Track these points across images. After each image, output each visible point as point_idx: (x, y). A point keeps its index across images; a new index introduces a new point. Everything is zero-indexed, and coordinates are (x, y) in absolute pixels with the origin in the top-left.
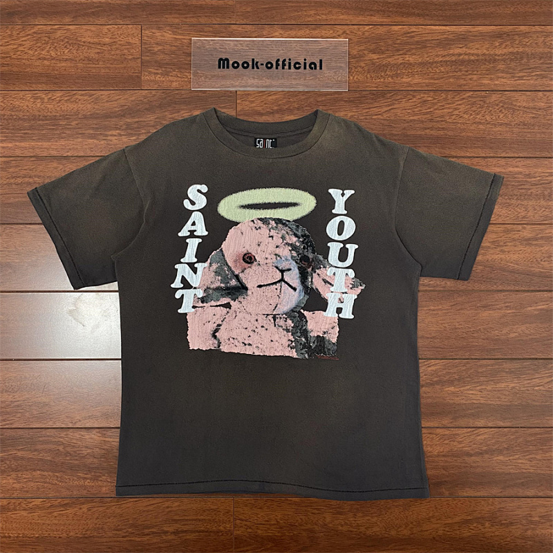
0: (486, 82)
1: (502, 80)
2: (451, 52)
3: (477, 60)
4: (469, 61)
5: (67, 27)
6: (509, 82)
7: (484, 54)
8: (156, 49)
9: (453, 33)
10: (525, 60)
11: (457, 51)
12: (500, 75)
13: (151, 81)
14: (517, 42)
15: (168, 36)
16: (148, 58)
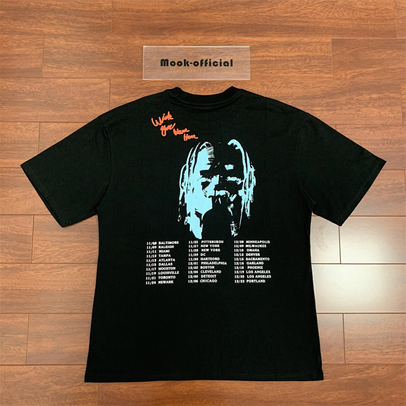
0: (281, 74)
1: (293, 74)
2: (257, 54)
3: (276, 60)
4: (270, 61)
6: (297, 75)
7: (280, 57)
8: (53, 51)
9: (258, 42)
10: (308, 61)
11: (261, 54)
12: (291, 70)
13: (49, 72)
14: (302, 49)
15: (62, 42)
16: (47, 57)
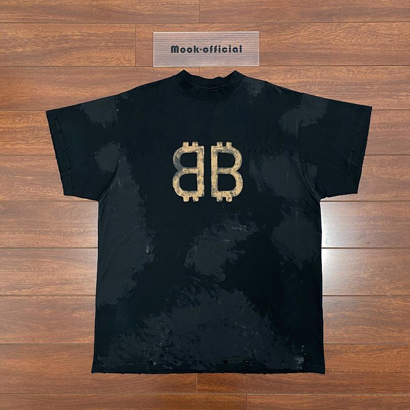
5: (369, 23)
